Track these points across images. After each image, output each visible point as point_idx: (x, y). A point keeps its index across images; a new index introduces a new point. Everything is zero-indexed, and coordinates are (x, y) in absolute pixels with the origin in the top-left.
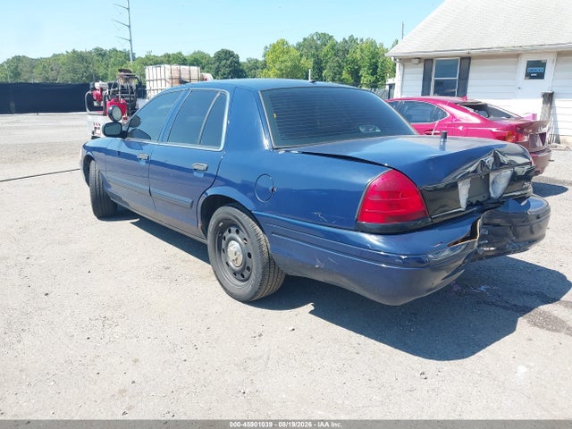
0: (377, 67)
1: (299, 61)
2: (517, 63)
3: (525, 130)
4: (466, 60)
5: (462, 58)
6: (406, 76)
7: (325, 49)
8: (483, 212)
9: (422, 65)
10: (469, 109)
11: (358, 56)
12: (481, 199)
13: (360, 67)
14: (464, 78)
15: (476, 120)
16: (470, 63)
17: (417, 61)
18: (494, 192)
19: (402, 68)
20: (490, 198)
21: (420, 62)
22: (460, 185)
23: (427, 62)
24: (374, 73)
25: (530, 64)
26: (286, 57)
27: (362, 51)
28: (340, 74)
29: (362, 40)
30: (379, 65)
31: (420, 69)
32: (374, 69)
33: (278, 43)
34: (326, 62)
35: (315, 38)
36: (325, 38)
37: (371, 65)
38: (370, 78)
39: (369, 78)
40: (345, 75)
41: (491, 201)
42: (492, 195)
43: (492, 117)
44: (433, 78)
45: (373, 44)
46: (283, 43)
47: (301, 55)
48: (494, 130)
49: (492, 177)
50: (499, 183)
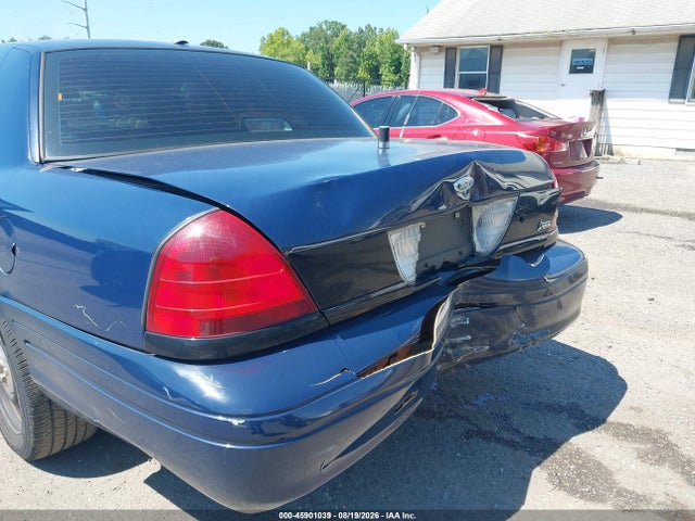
0: (401, 63)
1: (304, 55)
2: (559, 53)
3: (563, 135)
4: (497, 49)
5: (493, 47)
6: (423, 69)
7: (337, 41)
8: (453, 284)
9: (443, 55)
10: (486, 105)
11: (377, 49)
12: (452, 257)
13: (379, 64)
14: (496, 72)
15: (498, 122)
16: (502, 52)
17: (436, 50)
18: (482, 243)
19: (418, 59)
20: (473, 254)
21: (440, 51)
22: (393, 237)
23: (449, 51)
24: (397, 70)
25: (575, 53)
26: (287, 51)
27: (382, 43)
28: (356, 71)
29: (381, 30)
30: (403, 61)
31: (441, 61)
32: (397, 66)
33: (277, 32)
34: (338, 58)
35: (324, 27)
36: (337, 27)
37: (393, 61)
38: (392, 77)
40: (362, 73)
41: (475, 261)
42: (478, 248)
43: (521, 118)
44: (457, 72)
45: (394, 35)
46: (284, 32)
47: (307, 49)
48: (522, 135)
49: (476, 214)
50: (493, 225)
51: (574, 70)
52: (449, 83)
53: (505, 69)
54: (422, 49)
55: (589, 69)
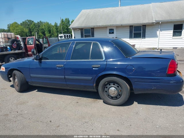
0: (50, 31)
1: (23, 30)
2: (106, 30)
6: (75, 34)
7: (32, 25)
11: (44, 27)
13: (45, 31)
14: (93, 34)
16: (94, 29)
21: (79, 29)
23: (81, 30)
25: (110, 30)
26: (18, 28)
27: (45, 26)
28: (39, 33)
29: (44, 22)
30: (51, 30)
32: (50, 32)
33: (14, 23)
34: (33, 30)
35: (27, 21)
36: (31, 22)
37: (48, 30)
39: (48, 34)
44: (84, 34)
45: (48, 23)
46: (16, 23)
51: (110, 33)
52: (82, 36)
53: (95, 33)
54: (75, 29)
55: (113, 33)
